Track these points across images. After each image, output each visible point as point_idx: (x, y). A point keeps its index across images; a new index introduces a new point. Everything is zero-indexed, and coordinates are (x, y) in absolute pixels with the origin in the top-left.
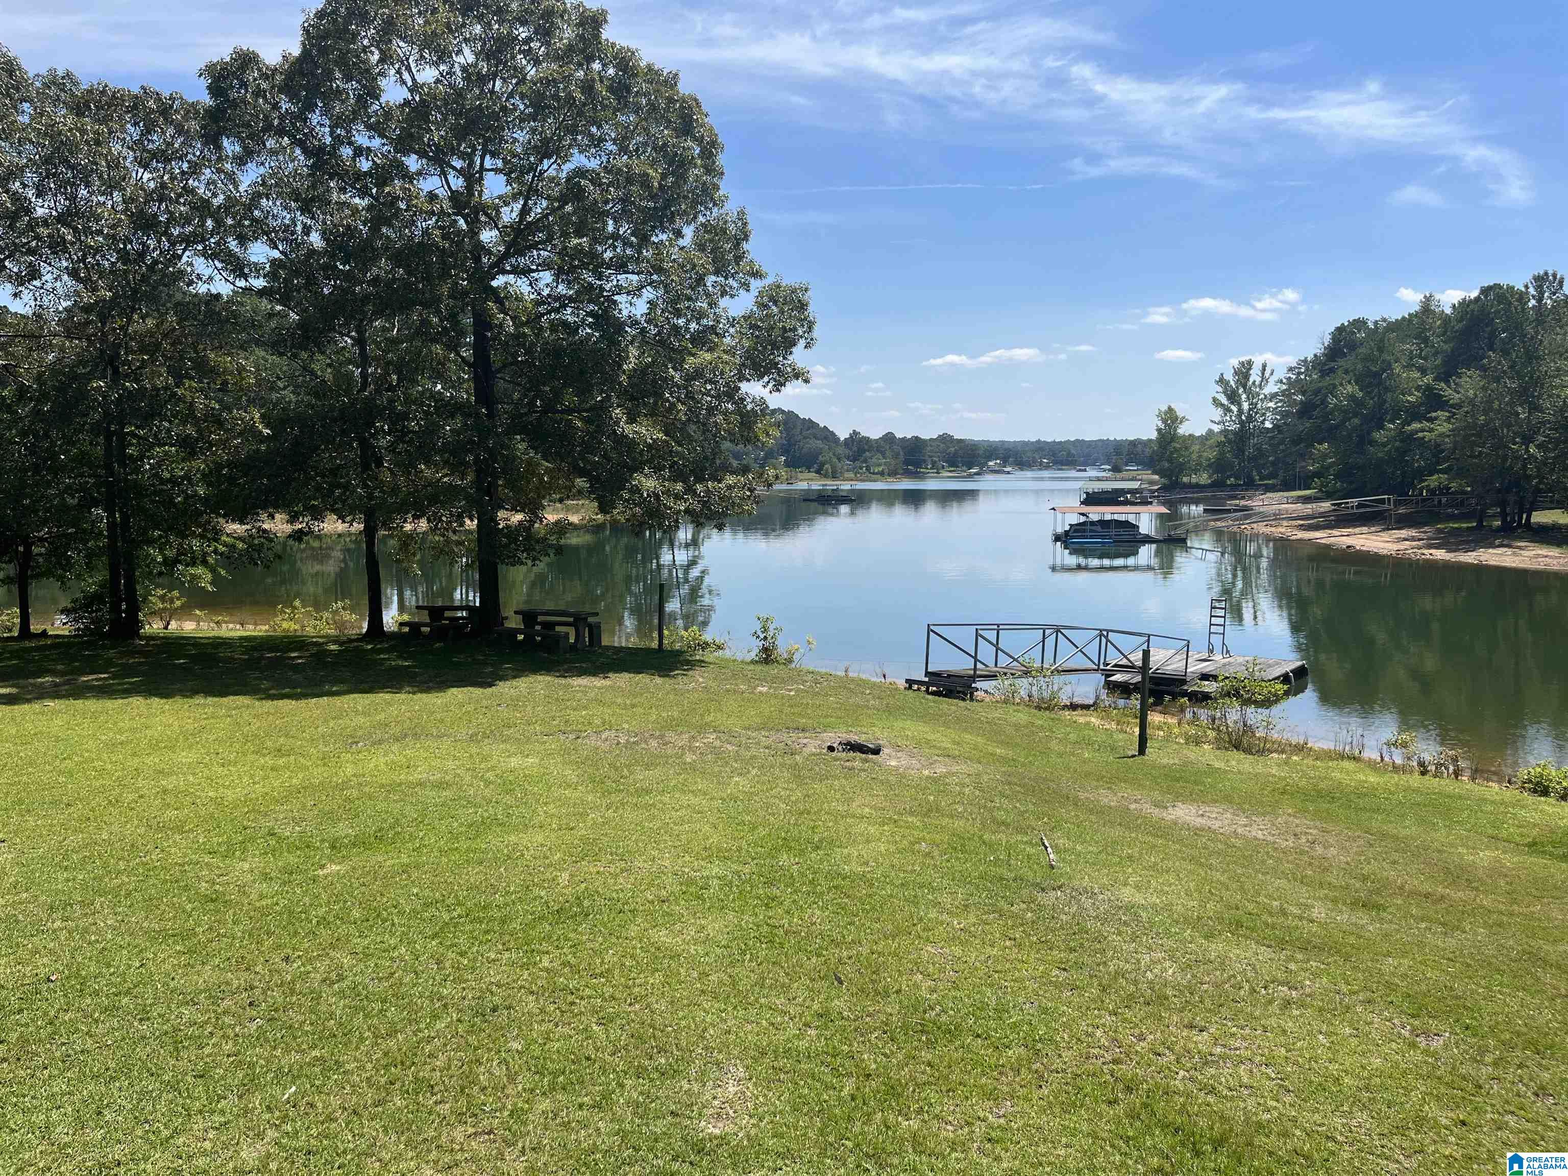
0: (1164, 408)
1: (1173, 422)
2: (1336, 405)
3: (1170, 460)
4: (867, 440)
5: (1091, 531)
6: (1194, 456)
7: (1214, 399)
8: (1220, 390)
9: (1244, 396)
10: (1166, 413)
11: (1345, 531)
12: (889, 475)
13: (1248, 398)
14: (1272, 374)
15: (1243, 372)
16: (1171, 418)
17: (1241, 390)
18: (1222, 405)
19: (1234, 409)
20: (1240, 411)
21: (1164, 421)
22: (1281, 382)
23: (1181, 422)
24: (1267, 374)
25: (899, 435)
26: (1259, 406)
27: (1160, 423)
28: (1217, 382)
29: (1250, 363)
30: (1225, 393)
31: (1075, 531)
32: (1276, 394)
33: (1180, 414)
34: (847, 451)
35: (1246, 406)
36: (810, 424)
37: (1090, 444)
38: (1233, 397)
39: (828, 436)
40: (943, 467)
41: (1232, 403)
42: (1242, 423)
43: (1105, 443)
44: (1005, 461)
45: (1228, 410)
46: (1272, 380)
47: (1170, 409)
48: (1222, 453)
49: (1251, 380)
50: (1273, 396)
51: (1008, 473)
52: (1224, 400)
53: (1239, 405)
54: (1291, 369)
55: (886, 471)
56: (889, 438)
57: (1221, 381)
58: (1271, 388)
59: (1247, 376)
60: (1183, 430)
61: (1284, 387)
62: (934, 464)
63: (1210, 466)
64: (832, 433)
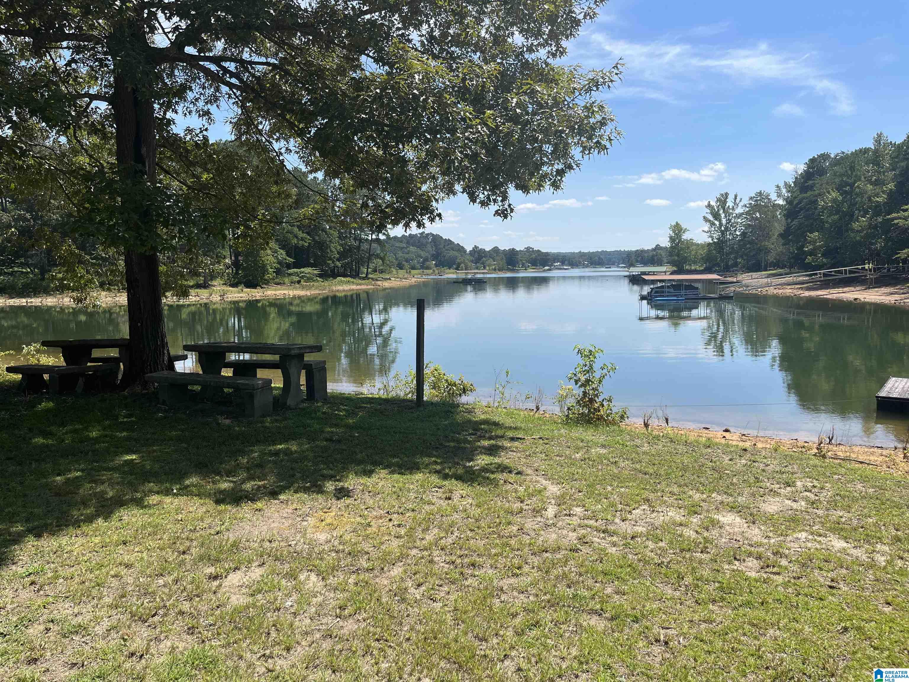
0: (674, 223)
1: (679, 232)
2: (823, 206)
3: (678, 255)
4: (483, 251)
5: (668, 292)
6: (693, 253)
7: (704, 217)
8: (709, 211)
9: (723, 215)
10: (675, 226)
11: (840, 290)
12: (499, 270)
13: (726, 216)
14: (741, 201)
15: (723, 200)
16: (678, 230)
17: (721, 212)
18: (710, 221)
19: (717, 223)
20: (721, 225)
21: (674, 231)
22: (745, 206)
23: (684, 232)
24: (738, 201)
25: (502, 248)
26: (733, 221)
27: (671, 233)
28: (706, 207)
29: (727, 194)
30: (712, 213)
31: (656, 292)
32: (743, 214)
33: (684, 226)
34: (472, 258)
35: (724, 221)
36: (449, 242)
37: (610, 253)
38: (716, 216)
39: (460, 249)
40: (529, 266)
41: (716, 219)
42: (723, 232)
43: (619, 253)
44: (563, 263)
45: (713, 224)
46: (741, 204)
47: (677, 223)
48: (709, 251)
49: (727, 205)
50: (741, 215)
51: (566, 269)
52: (710, 217)
53: (720, 221)
54: (751, 198)
55: (497, 268)
56: (496, 250)
57: (709, 206)
58: (739, 210)
59: (725, 202)
60: (686, 236)
61: (747, 209)
62: (523, 265)
63: (702, 258)
64: (462, 247)
